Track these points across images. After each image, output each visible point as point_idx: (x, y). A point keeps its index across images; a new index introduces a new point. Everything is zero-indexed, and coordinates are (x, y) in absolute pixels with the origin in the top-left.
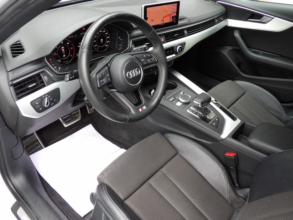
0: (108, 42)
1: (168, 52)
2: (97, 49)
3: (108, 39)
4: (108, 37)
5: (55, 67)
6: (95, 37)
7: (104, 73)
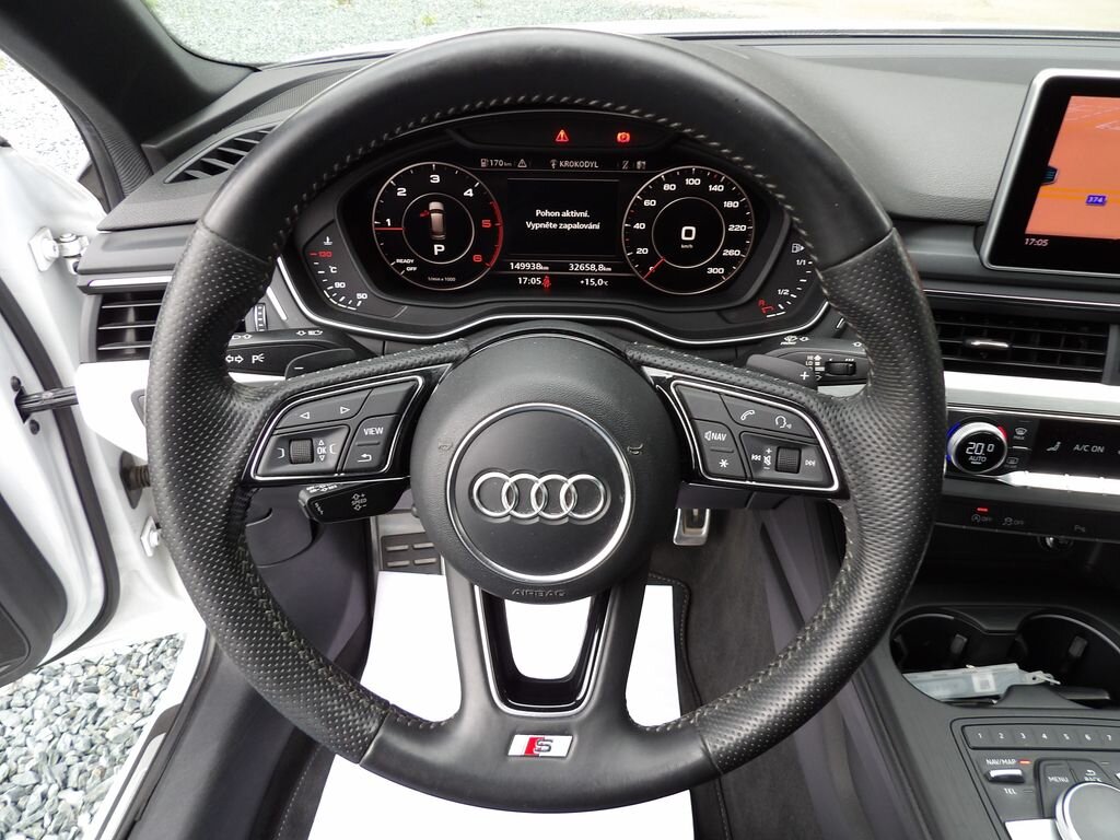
0: (732, 253)
3: (735, 240)
4: (741, 228)
5: (338, 285)
6: (647, 203)
7: (343, 411)
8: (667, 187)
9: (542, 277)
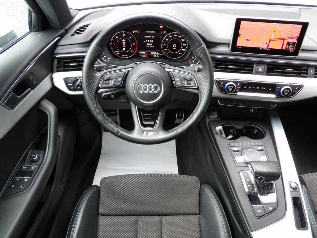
0: (183, 50)
1: (265, 88)
2: (166, 54)
3: (184, 47)
4: (185, 45)
5: (104, 56)
6: (166, 40)
7: (114, 76)
8: (170, 37)
9: (145, 55)
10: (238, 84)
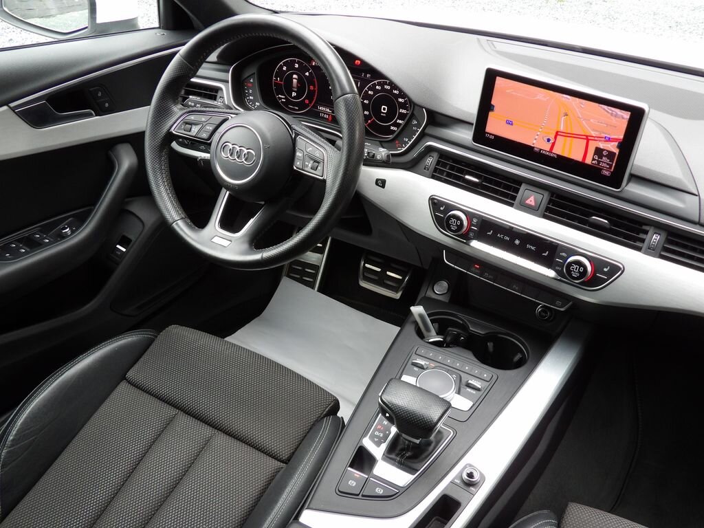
0: (400, 122)
1: (533, 248)
2: (367, 121)
3: (402, 116)
4: (404, 111)
5: (251, 98)
6: (370, 92)
7: (203, 119)
8: (377, 87)
10: (475, 220)
